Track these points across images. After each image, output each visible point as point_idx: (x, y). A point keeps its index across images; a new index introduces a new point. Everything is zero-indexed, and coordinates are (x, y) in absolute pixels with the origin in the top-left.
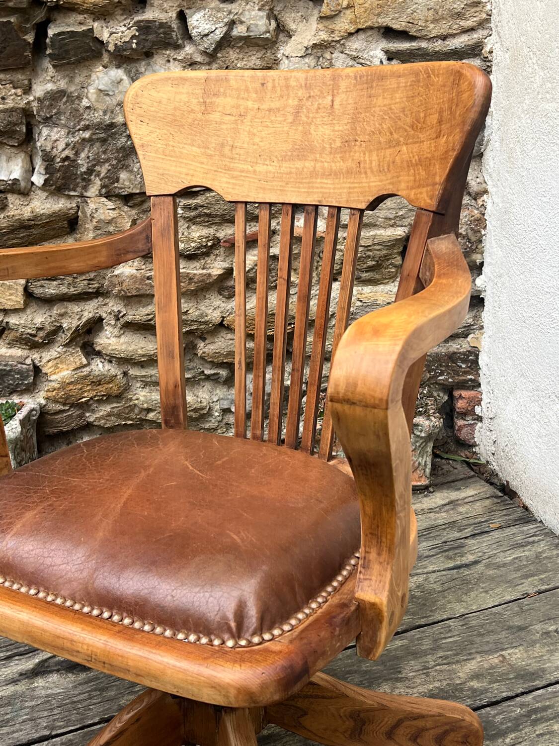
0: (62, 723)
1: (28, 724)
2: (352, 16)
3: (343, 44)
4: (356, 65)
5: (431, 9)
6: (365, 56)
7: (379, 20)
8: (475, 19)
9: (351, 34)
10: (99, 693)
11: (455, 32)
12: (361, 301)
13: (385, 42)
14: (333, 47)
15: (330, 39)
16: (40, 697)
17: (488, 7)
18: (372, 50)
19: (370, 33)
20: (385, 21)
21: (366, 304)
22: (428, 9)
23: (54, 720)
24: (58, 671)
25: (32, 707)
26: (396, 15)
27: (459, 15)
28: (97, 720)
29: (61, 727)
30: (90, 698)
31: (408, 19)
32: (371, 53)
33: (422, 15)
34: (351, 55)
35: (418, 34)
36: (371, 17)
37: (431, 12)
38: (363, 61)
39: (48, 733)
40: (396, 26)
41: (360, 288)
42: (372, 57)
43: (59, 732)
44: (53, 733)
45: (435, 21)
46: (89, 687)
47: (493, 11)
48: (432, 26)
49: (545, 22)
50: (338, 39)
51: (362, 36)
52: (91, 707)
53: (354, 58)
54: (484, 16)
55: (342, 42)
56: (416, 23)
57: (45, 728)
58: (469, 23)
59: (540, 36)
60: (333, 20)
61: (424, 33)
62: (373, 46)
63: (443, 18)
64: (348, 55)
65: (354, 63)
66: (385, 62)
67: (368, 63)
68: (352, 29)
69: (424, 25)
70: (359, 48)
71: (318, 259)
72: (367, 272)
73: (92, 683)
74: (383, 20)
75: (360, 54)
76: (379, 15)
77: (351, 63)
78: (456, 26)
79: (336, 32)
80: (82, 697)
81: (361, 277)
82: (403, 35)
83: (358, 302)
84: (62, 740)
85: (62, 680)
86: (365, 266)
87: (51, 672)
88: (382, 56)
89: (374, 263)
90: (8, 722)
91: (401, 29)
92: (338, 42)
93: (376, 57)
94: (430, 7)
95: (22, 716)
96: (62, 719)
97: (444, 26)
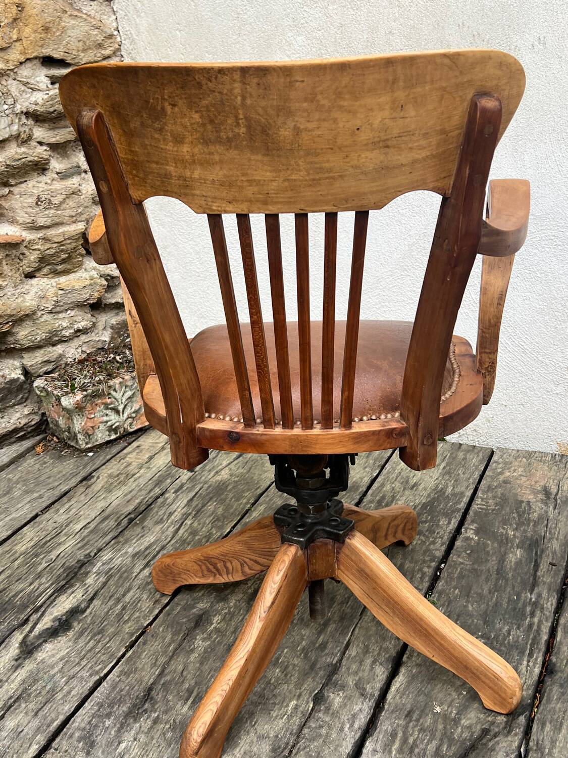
0: (100, 666)
1: (72, 682)
2: (21, 48)
3: (16, 73)
4: (27, 90)
5: (81, 40)
6: (33, 82)
7: (43, 51)
8: (111, 49)
9: (21, 63)
10: (100, 636)
11: (99, 59)
12: (62, 290)
13: (45, 69)
14: (8, 75)
15: (6, 68)
16: (57, 663)
17: (119, 39)
18: (37, 77)
19: (35, 62)
20: (47, 52)
21: (67, 291)
22: (79, 41)
23: (91, 668)
24: (45, 641)
25: (60, 671)
26: (56, 46)
27: (100, 46)
28: (123, 650)
29: (102, 669)
30: (99, 642)
31: (64, 50)
32: (38, 79)
33: (74, 45)
34: (23, 81)
35: (72, 62)
36: (37, 48)
37: (81, 43)
38: (32, 86)
39: (98, 677)
40: (56, 55)
41: (57, 280)
42: (38, 82)
43: (105, 671)
44: (102, 675)
45: (84, 51)
46: (87, 636)
47: (123, 42)
48: (82, 54)
49: (187, 46)
50: (13, 68)
51: (29, 65)
52: (108, 645)
53: (26, 84)
54: (117, 46)
55: (15, 71)
56: (70, 52)
57: (91, 675)
58: (107, 52)
59: (183, 57)
60: (7, 51)
61: (77, 61)
62: (38, 72)
63: (90, 48)
64: (20, 81)
65: (25, 88)
66: (50, 86)
67: (37, 87)
68: (22, 59)
69: (76, 54)
70: (27, 75)
71: (18, 261)
72: (61, 264)
73: (86, 634)
74: (46, 50)
75: (29, 80)
76: (42, 46)
77: (23, 88)
78: (99, 55)
79: (11, 62)
80: (91, 644)
81: (57, 270)
82: (62, 63)
83: (60, 291)
84: (114, 675)
85: (59, 645)
86: (59, 260)
87: (40, 645)
88: (47, 81)
89: (67, 255)
90: (53, 690)
91: (60, 58)
92: (12, 70)
93: (42, 82)
94: (79, 39)
95: (59, 681)
96: (96, 664)
97: (91, 55)
